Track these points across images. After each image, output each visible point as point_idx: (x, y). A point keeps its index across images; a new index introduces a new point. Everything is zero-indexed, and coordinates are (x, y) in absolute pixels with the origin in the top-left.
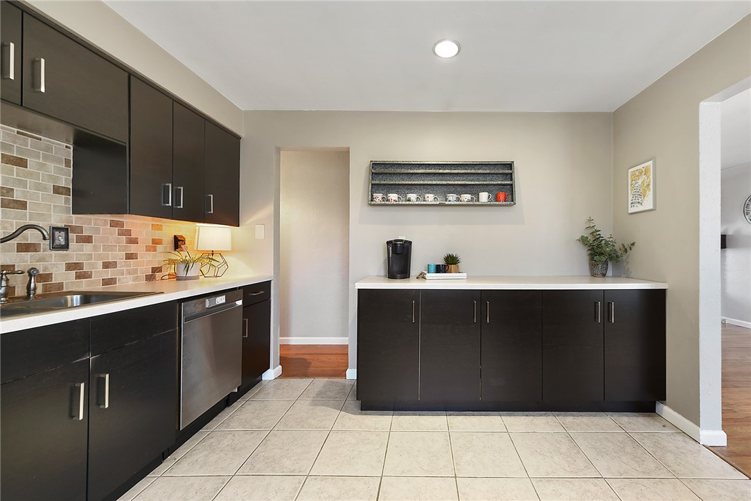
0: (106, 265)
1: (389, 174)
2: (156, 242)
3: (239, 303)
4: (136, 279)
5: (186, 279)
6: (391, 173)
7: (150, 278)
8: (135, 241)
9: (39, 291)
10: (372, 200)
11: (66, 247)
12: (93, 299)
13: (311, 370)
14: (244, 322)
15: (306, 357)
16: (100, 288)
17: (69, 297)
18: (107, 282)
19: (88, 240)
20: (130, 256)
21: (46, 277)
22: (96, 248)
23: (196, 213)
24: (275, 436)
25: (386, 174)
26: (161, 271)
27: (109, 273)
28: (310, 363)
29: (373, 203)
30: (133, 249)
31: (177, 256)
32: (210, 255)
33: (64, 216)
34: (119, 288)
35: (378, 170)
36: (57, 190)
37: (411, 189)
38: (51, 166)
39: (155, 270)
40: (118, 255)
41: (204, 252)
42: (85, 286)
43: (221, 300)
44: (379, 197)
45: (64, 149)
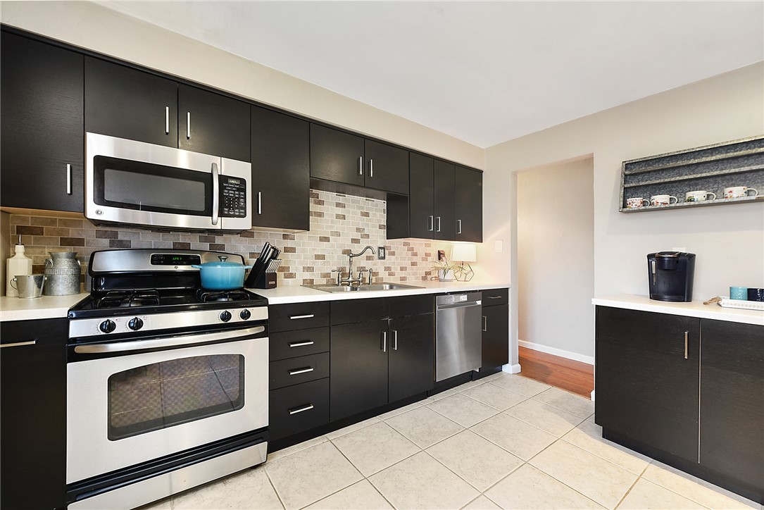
0: (402, 269)
1: (655, 171)
2: (428, 255)
3: (479, 303)
4: (417, 278)
5: (445, 281)
6: (659, 170)
7: (424, 278)
8: (415, 255)
9: (374, 281)
10: (624, 207)
11: (384, 258)
12: (395, 287)
13: (550, 378)
14: (483, 319)
15: (549, 365)
16: (399, 282)
17: (384, 285)
18: (403, 279)
19: (393, 254)
20: (413, 264)
21: (375, 274)
22: (397, 259)
23: (450, 234)
24: (504, 417)
25: (649, 172)
26: (430, 274)
27: (403, 274)
28: (552, 372)
29: (625, 210)
30: (415, 259)
31: (439, 264)
32: (461, 265)
33: (383, 240)
34: (407, 283)
35: (636, 170)
36: (380, 227)
37: (696, 185)
38: (378, 214)
39: (428, 273)
40: (407, 263)
41: (457, 263)
42: (392, 280)
43: (464, 298)
44: (635, 202)
45: (382, 204)
